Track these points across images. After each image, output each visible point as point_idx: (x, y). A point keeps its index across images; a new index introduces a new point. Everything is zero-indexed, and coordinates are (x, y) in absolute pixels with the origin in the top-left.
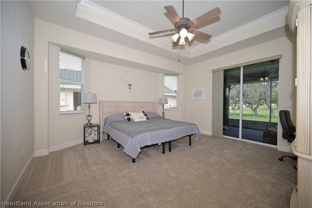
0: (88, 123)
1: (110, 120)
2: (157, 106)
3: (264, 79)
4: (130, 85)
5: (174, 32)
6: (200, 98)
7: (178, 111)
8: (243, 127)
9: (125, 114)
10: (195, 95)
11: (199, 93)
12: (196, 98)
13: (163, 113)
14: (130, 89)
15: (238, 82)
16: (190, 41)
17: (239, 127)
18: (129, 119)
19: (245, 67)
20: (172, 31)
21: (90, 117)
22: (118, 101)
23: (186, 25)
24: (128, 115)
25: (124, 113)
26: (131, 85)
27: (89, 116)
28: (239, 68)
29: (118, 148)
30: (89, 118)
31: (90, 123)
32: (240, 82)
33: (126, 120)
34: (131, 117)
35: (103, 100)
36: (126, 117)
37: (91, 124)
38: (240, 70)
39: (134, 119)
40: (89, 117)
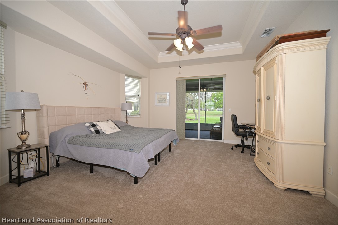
0: (22, 145)
1: (67, 135)
2: (120, 113)
3: (204, 90)
4: (85, 84)
5: (175, 37)
6: (164, 104)
7: (141, 117)
8: (200, 130)
9: (88, 125)
10: (159, 101)
11: (164, 99)
12: (160, 104)
13: (127, 120)
14: (86, 89)
15: (197, 90)
16: (189, 49)
17: (197, 130)
18: (97, 132)
19: (201, 80)
20: (173, 36)
21: (25, 134)
22: (69, 107)
23: (188, 33)
24: (94, 125)
25: (85, 123)
26: (87, 84)
27: (24, 132)
28: (198, 80)
29: (91, 174)
30: (24, 136)
31: (26, 144)
32: (198, 90)
33: (93, 133)
34: (99, 128)
35: (47, 105)
36: (92, 129)
37: (29, 146)
38: (198, 81)
39: (104, 130)
40: (22, 134)
